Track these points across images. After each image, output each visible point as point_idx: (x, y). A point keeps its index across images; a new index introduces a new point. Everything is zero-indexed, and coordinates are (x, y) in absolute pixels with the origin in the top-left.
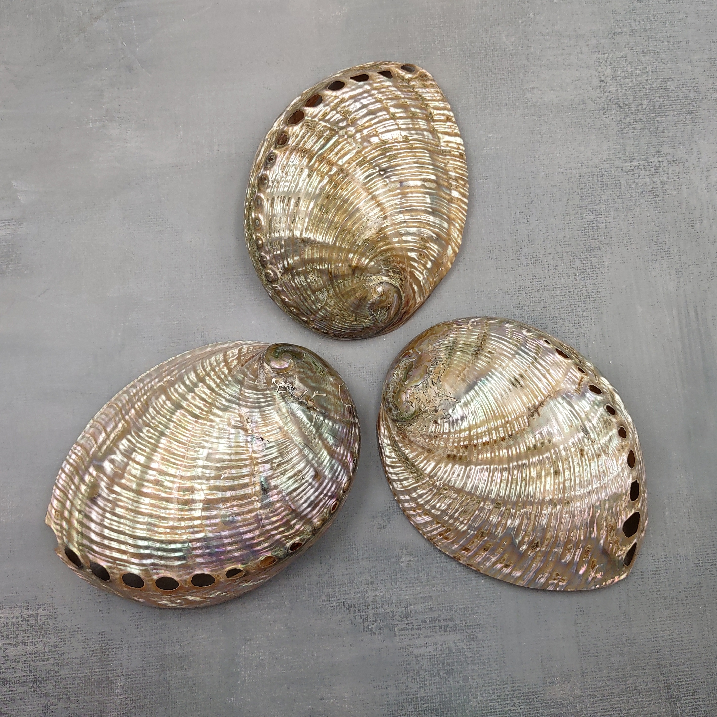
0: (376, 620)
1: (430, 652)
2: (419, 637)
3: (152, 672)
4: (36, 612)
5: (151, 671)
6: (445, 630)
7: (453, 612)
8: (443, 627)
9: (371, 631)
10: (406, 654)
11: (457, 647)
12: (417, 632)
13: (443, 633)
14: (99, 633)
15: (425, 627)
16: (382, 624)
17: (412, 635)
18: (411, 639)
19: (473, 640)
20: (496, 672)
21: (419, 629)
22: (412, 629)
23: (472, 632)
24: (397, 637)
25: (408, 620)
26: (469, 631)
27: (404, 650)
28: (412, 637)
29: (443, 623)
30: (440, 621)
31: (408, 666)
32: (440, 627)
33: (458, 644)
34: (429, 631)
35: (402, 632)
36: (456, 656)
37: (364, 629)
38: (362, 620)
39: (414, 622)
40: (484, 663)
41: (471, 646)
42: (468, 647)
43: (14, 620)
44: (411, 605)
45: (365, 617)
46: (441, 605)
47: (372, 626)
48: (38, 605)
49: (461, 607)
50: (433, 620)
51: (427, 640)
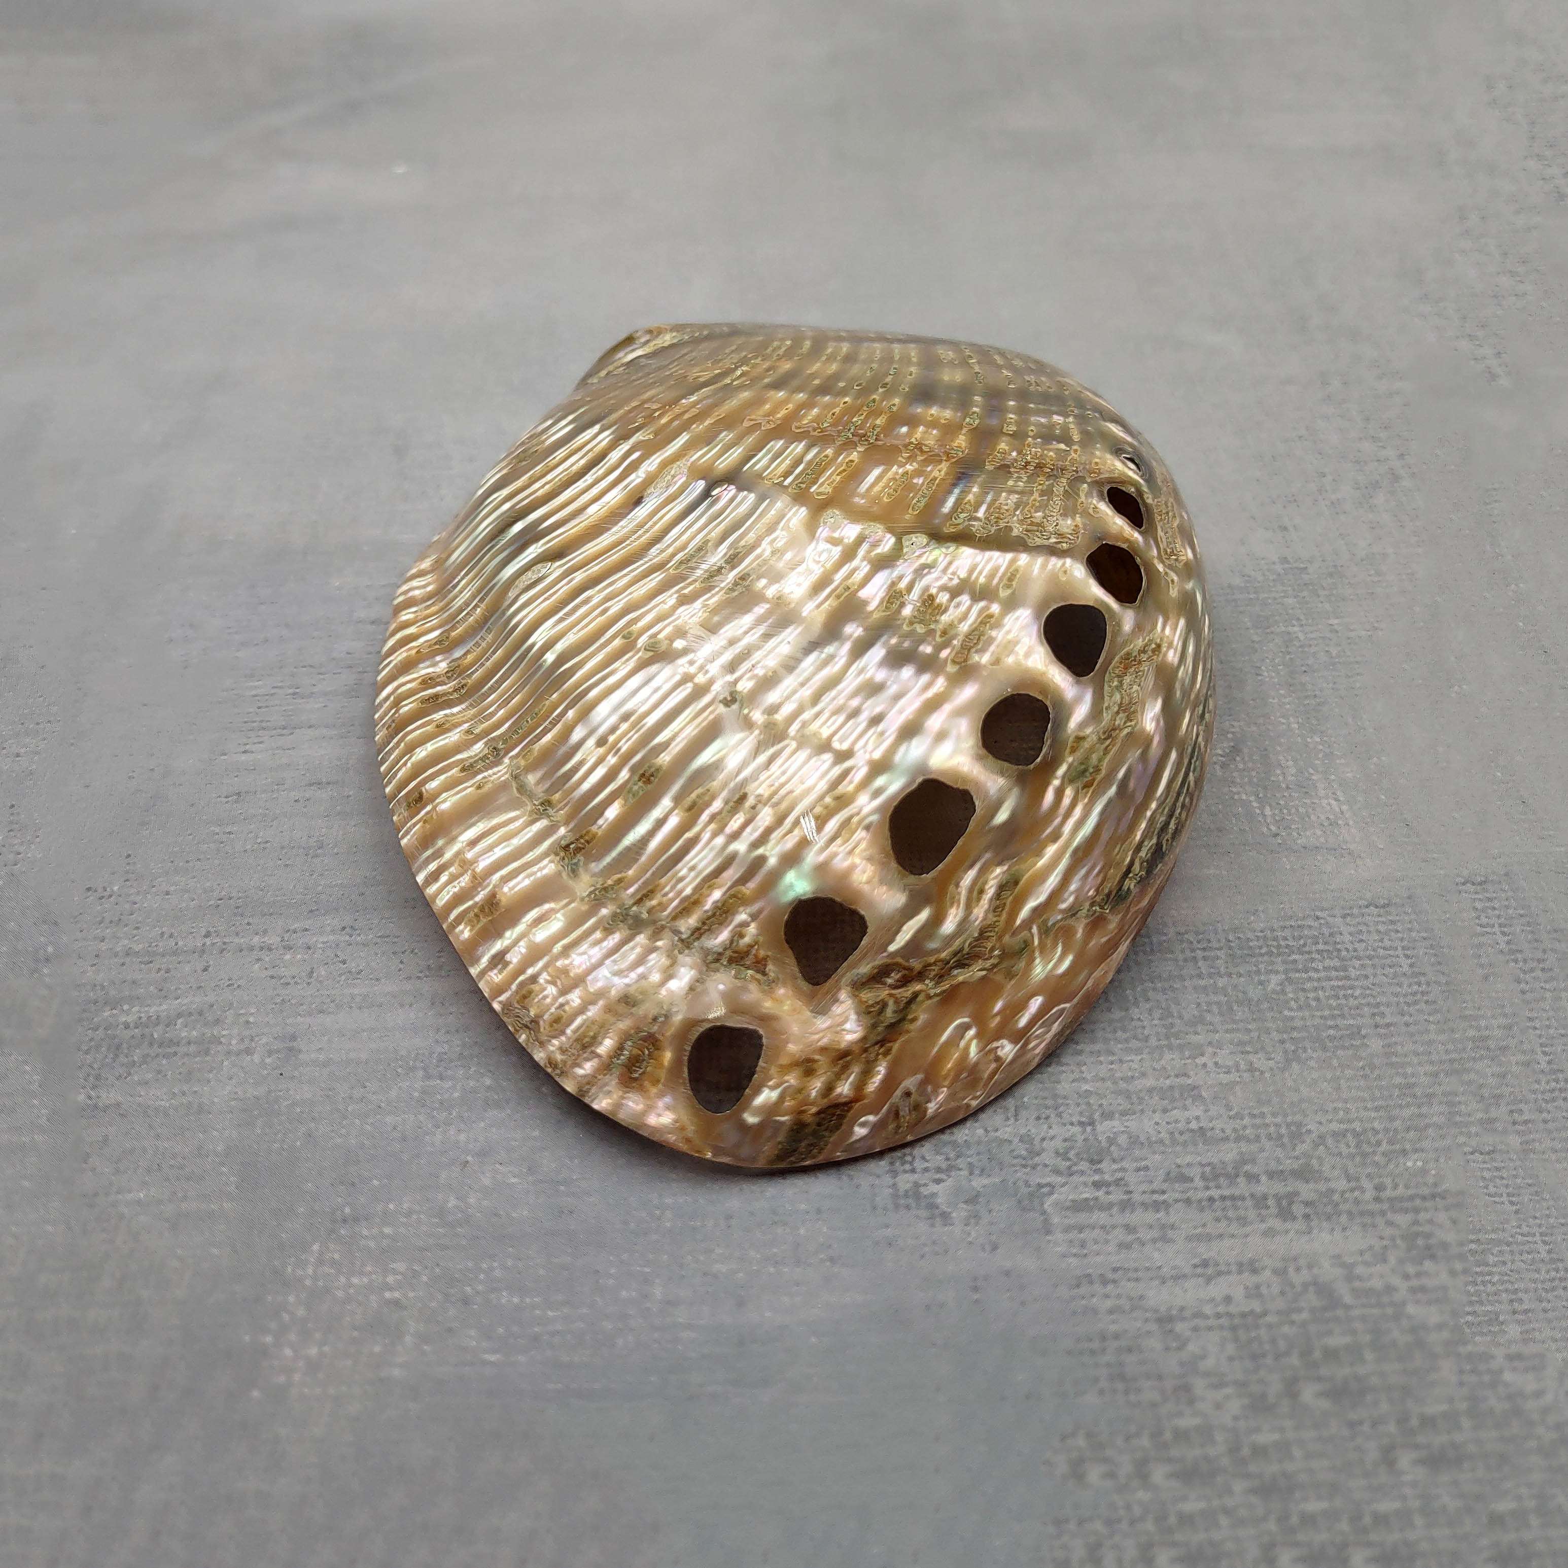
2: (1165, 1239)
10: (1109, 1303)
16: (979, 1183)
24: (1059, 1236)
30: (1252, 1178)
34: (1208, 1216)
39: (1131, 1178)
51: (1205, 1251)
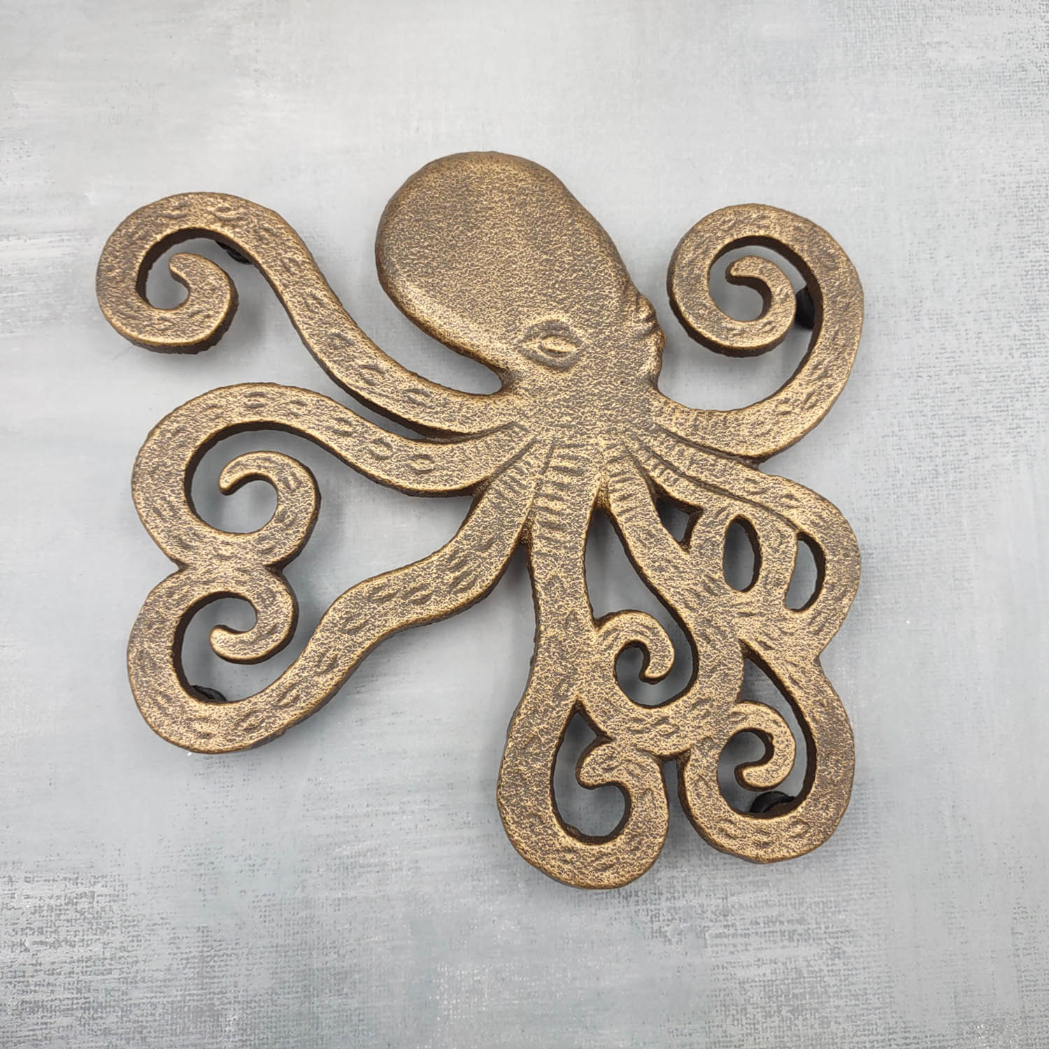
0: (673, 919)
1: (764, 975)
3: (288, 999)
4: (91, 889)
5: (287, 996)
6: (791, 939)
7: (803, 909)
8: (786, 934)
9: (666, 936)
11: (810, 968)
12: (742, 940)
13: (786, 943)
14: (199, 928)
15: (757, 933)
17: (735, 946)
18: (732, 953)
19: (839, 958)
20: (877, 1012)
21: (745, 935)
22: (734, 935)
23: (837, 943)
25: (727, 920)
26: (832, 941)
27: (721, 971)
28: (733, 950)
29: (786, 927)
31: (727, 998)
32: (782, 933)
33: (812, 963)
35: (718, 941)
36: (809, 982)
37: (652, 932)
38: (649, 918)
40: (856, 997)
41: (835, 968)
42: (830, 968)
43: (52, 902)
44: (733, 895)
45: (654, 913)
46: (784, 896)
47: (666, 928)
48: (95, 877)
49: (817, 899)
50: (770, 921)
